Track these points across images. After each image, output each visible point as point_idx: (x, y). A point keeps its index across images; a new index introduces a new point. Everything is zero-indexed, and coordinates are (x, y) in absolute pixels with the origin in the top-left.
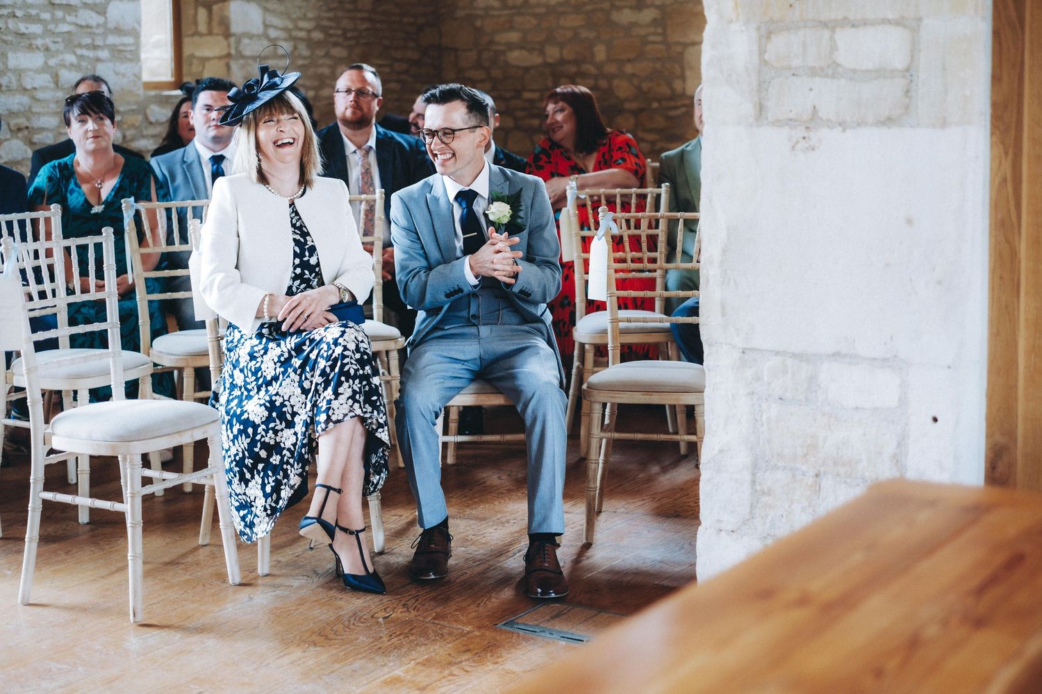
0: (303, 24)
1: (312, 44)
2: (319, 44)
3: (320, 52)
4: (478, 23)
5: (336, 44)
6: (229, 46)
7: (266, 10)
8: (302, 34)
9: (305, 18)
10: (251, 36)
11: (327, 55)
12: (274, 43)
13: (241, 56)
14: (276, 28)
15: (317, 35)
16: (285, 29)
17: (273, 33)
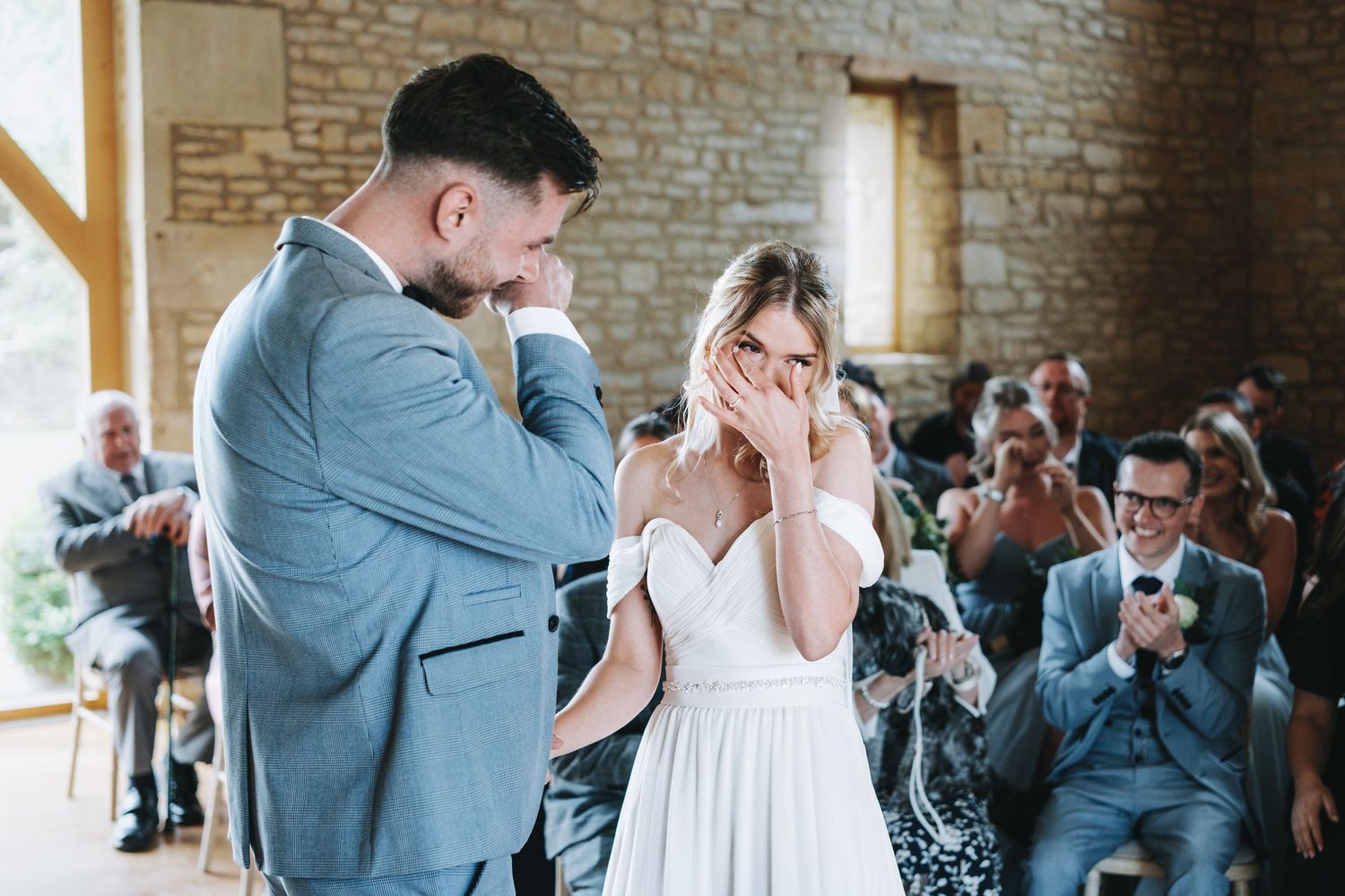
0: (1061, 270)
1: (1069, 293)
2: (1080, 294)
3: (1081, 304)
4: (1301, 263)
5: (1103, 294)
6: (959, 300)
7: (1010, 253)
8: (1057, 283)
9: (1062, 262)
10: (988, 287)
11: (1092, 308)
12: (1019, 293)
13: (974, 311)
14: (1024, 276)
15: (1079, 283)
16: (1036, 278)
17: (1018, 283)
